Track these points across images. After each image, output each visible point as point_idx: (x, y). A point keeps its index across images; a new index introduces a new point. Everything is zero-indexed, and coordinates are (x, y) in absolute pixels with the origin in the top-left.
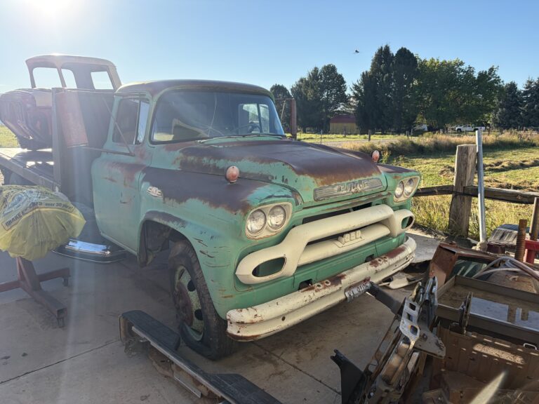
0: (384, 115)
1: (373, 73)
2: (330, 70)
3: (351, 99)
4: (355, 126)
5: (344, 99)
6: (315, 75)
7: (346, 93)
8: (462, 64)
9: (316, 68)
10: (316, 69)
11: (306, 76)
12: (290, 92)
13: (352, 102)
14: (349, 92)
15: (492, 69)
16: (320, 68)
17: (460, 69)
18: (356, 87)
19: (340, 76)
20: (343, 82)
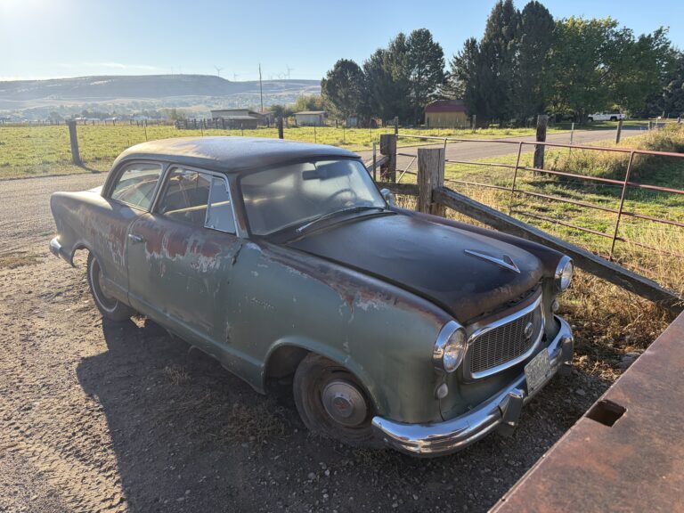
0: (508, 100)
1: (491, 40)
2: (423, 37)
3: (451, 79)
4: (463, 116)
5: (442, 78)
6: (400, 46)
7: (445, 71)
8: (614, 24)
9: (401, 35)
10: (401, 37)
11: (386, 46)
12: (362, 69)
13: (452, 82)
14: (447, 68)
15: (659, 32)
16: (408, 34)
17: (612, 31)
18: (458, 62)
19: (437, 46)
20: (441, 54)
